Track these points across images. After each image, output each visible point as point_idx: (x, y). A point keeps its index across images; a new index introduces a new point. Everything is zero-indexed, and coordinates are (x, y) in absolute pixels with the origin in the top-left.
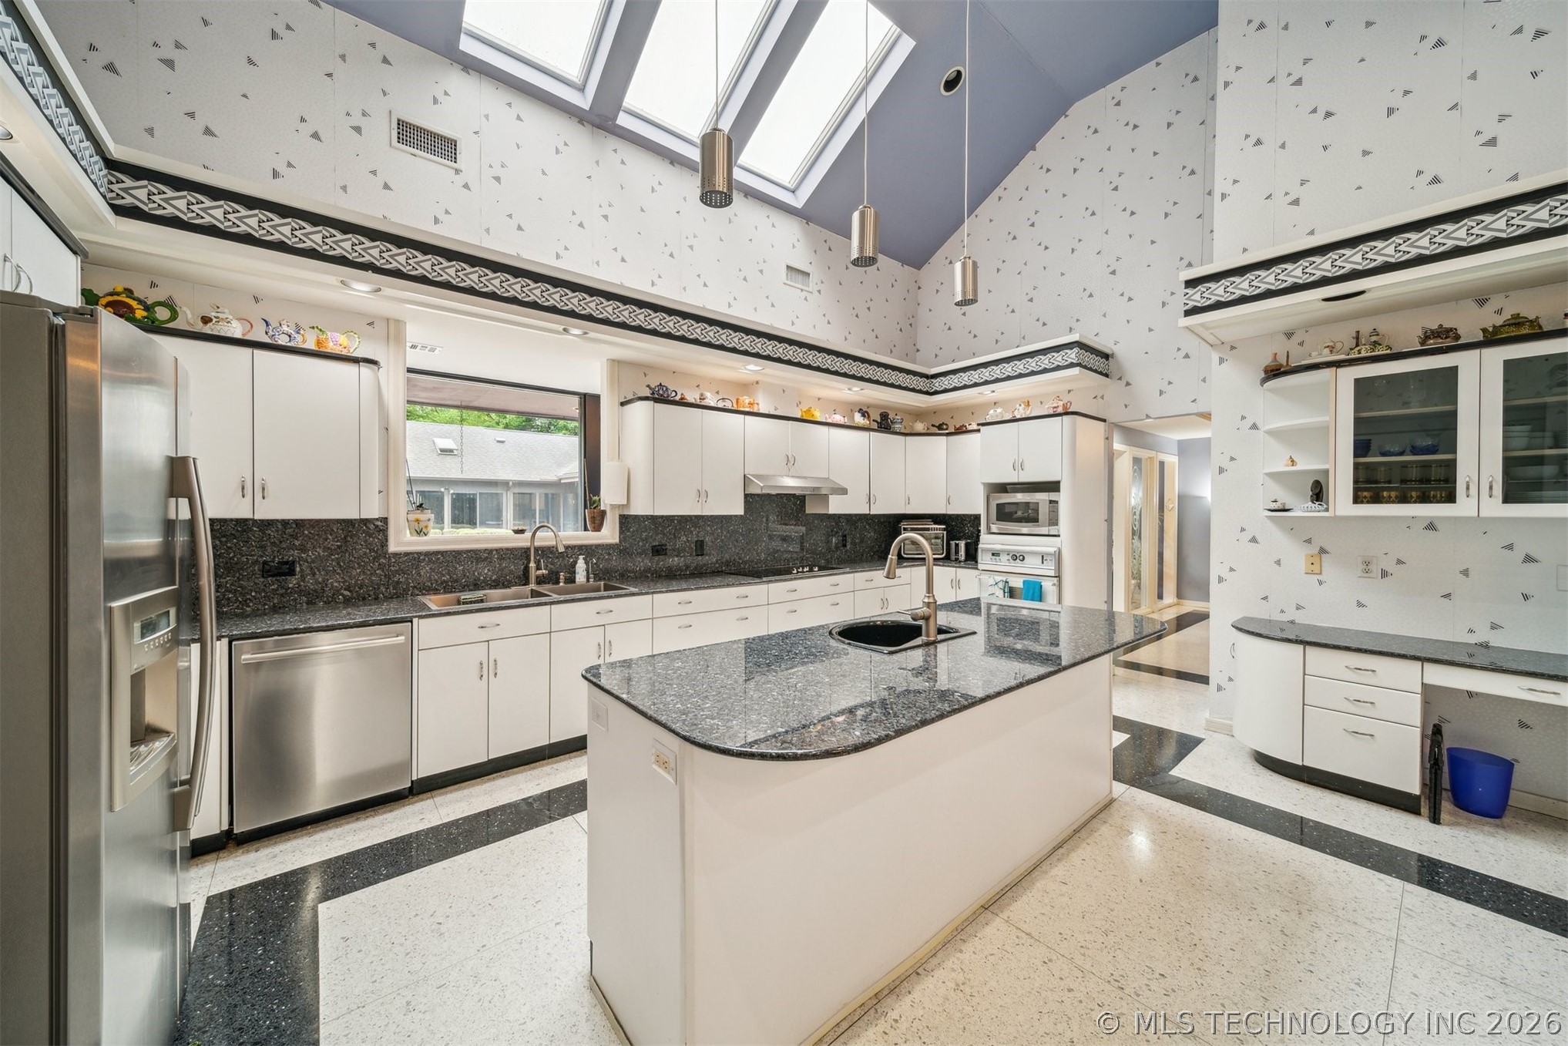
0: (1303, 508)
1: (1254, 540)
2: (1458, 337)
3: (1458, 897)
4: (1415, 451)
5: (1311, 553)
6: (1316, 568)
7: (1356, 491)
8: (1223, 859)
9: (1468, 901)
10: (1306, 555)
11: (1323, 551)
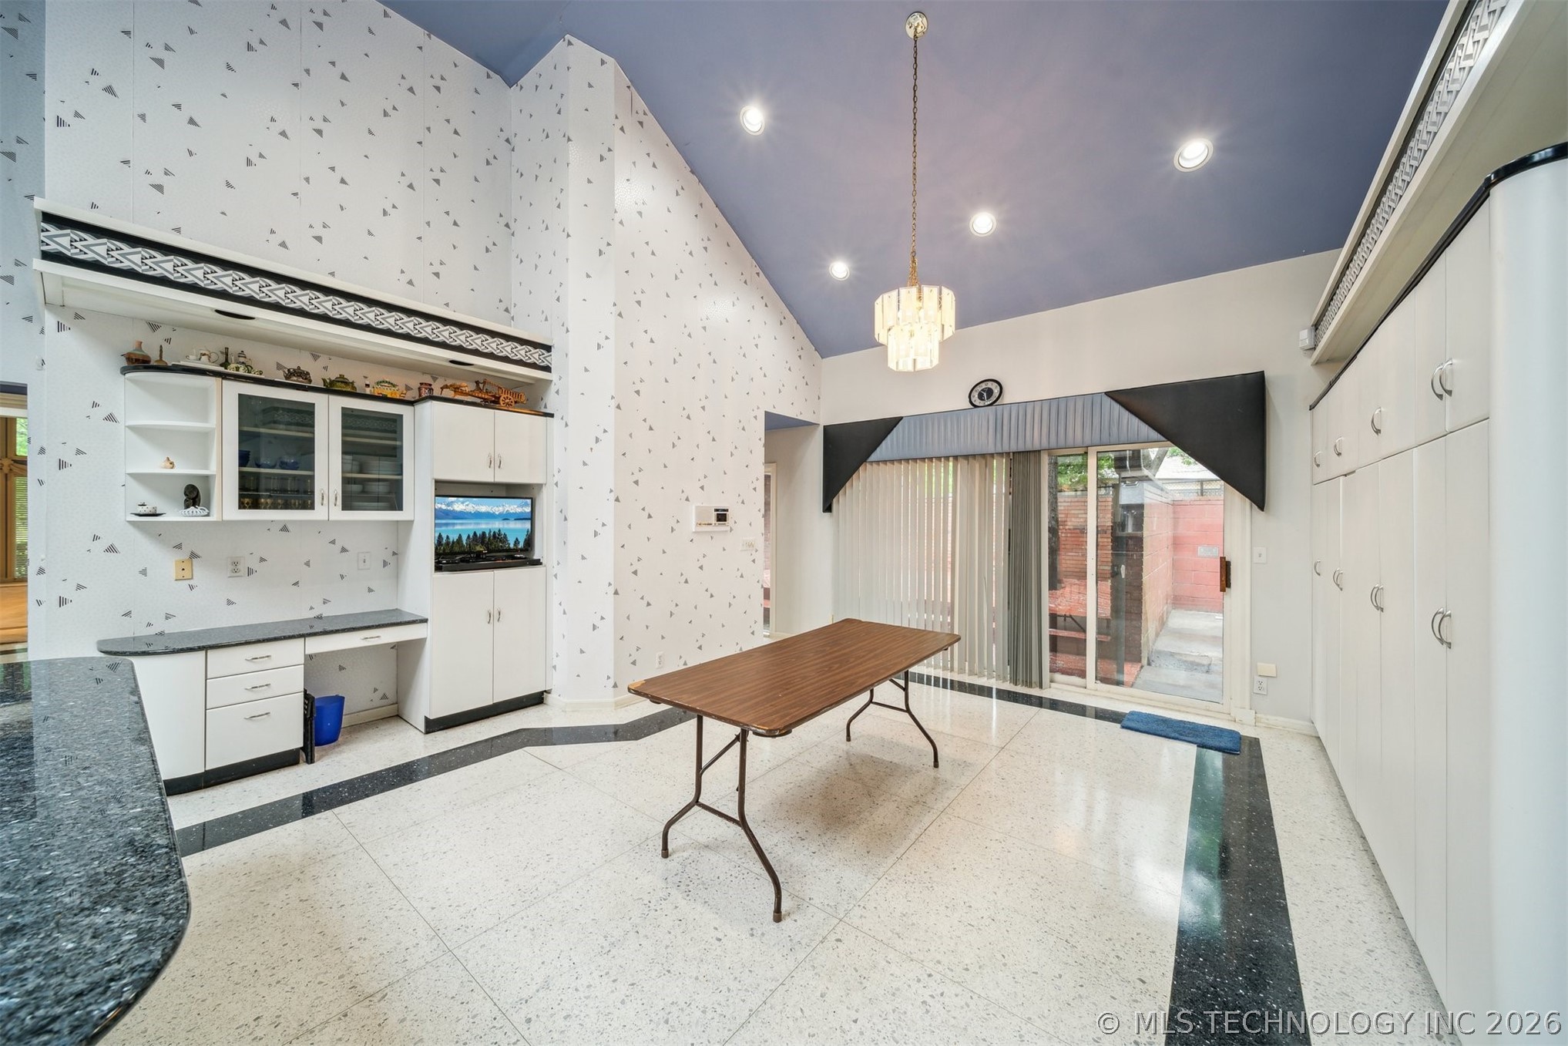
0: (175, 514)
1: (111, 549)
2: (310, 381)
3: (361, 798)
4: (284, 465)
5: (182, 558)
6: (187, 573)
7: (241, 496)
8: (201, 894)
9: (367, 796)
10: (176, 561)
11: (193, 556)
